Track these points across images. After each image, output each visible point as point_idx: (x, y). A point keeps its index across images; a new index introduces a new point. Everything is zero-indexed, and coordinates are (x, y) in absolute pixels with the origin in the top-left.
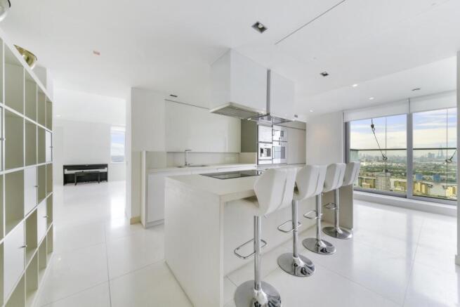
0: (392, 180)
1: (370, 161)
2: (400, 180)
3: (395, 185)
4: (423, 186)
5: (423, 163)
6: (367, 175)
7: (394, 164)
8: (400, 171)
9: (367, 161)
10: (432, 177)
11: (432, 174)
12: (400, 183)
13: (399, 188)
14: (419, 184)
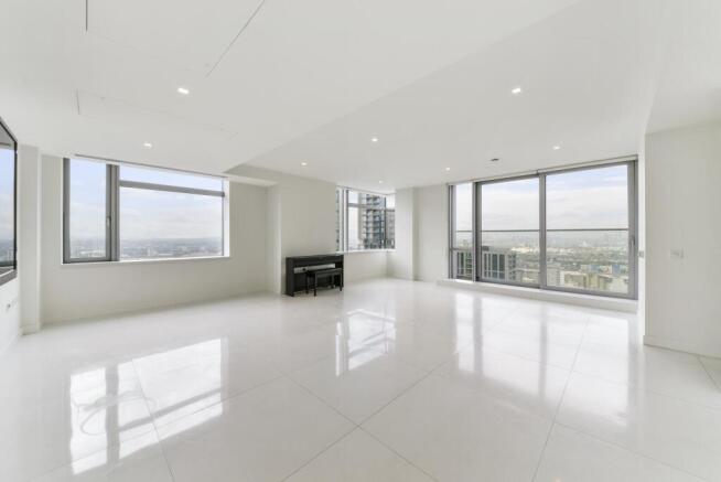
0: (563, 274)
1: (530, 247)
2: (573, 273)
3: (566, 281)
4: (601, 280)
5: (599, 249)
6: (528, 267)
7: (562, 251)
8: (571, 260)
9: (526, 246)
10: (610, 268)
11: (609, 264)
12: (572, 276)
13: (570, 285)
14: (596, 278)
